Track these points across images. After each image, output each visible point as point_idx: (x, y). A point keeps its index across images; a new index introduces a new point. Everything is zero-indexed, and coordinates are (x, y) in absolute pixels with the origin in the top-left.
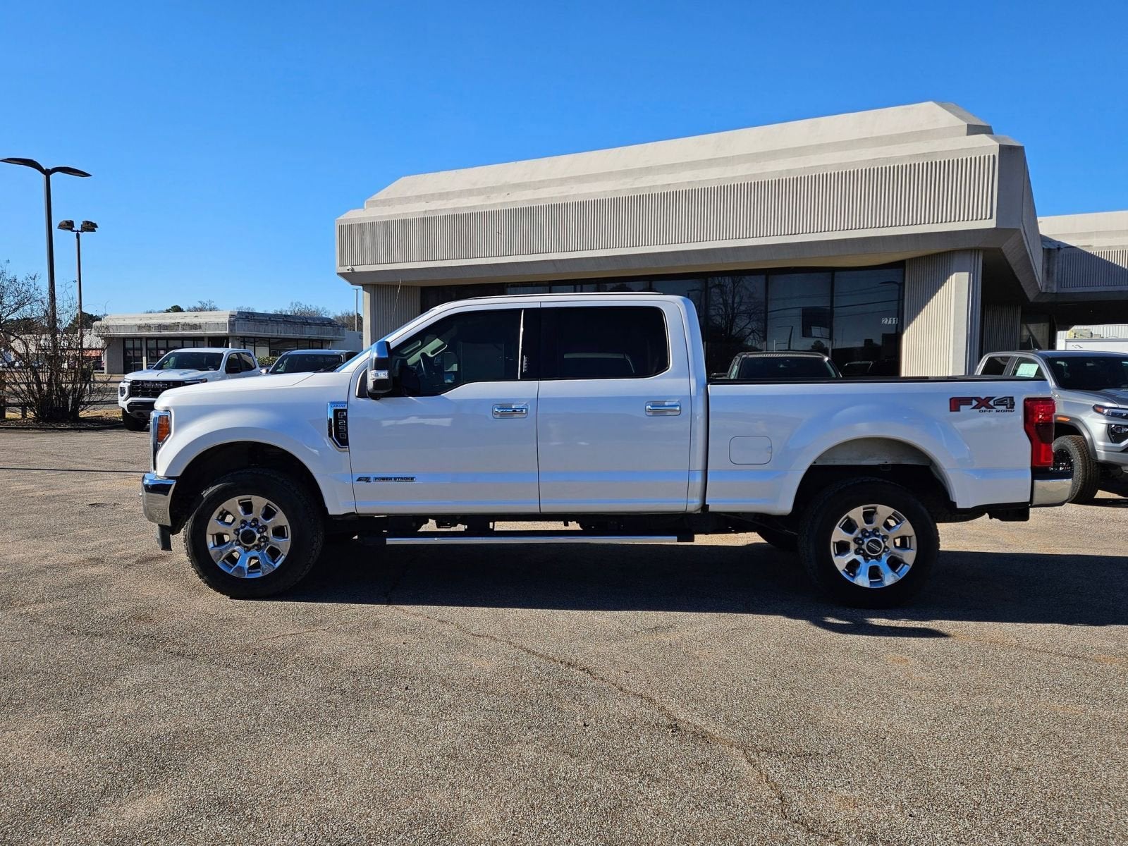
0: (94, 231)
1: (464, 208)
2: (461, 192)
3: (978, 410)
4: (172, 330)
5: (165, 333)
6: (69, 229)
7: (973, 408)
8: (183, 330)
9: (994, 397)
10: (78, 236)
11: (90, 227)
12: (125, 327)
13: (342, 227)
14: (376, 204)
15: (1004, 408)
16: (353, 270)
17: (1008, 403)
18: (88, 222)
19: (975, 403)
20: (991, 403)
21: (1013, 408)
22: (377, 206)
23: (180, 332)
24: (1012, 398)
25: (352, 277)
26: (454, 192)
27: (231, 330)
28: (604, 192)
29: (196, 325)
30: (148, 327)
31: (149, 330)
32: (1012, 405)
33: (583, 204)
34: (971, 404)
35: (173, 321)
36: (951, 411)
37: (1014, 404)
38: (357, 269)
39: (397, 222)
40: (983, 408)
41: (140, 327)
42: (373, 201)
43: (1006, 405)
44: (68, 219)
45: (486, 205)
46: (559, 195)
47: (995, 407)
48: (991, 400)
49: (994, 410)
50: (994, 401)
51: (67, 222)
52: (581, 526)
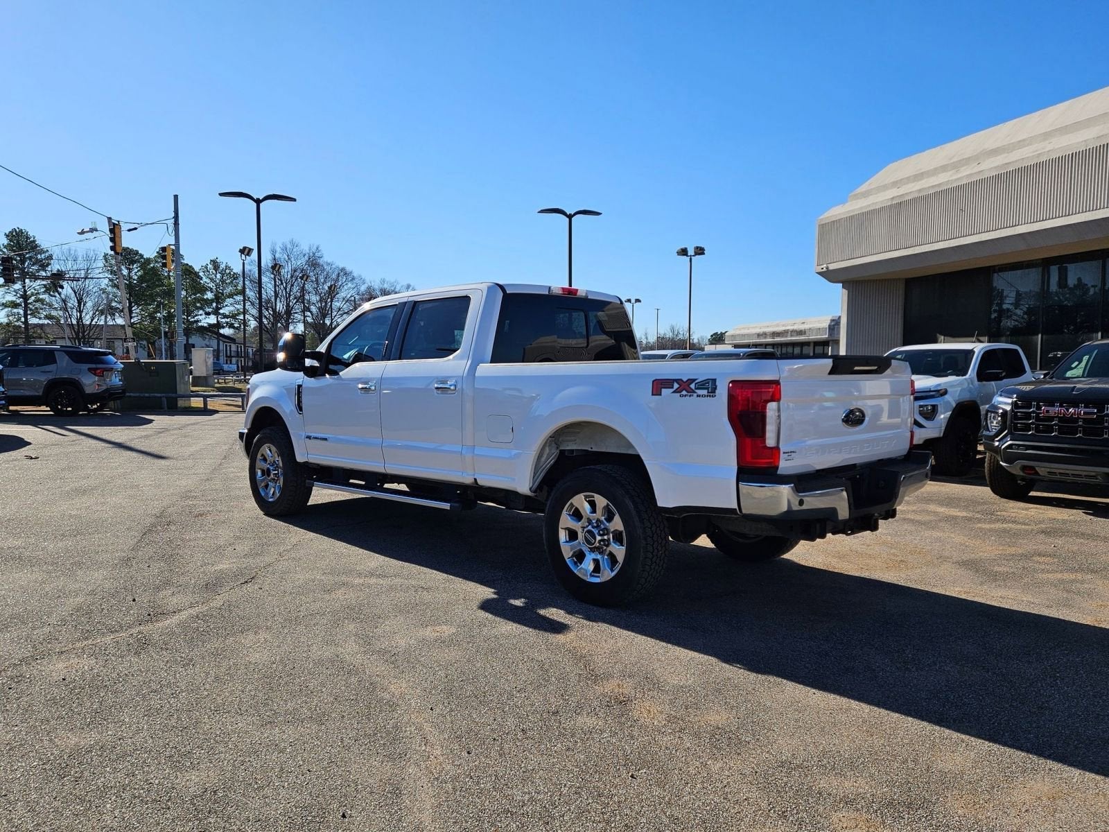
0: (703, 254)
1: (929, 187)
2: (936, 169)
3: (679, 394)
4: (782, 337)
5: (778, 339)
6: (684, 255)
7: (674, 392)
8: (792, 336)
9: (696, 379)
10: (691, 259)
11: (700, 251)
12: (749, 335)
13: (822, 227)
14: (857, 197)
15: (705, 392)
16: (827, 268)
17: (710, 386)
18: (697, 248)
19: (676, 386)
20: (693, 386)
21: (715, 392)
22: (858, 198)
23: (789, 339)
24: (714, 381)
25: (829, 275)
26: (928, 171)
27: (830, 334)
28: (1085, 141)
29: (801, 331)
30: (764, 335)
31: (765, 338)
32: (714, 389)
33: (1060, 159)
34: (672, 388)
35: (784, 328)
36: (653, 395)
37: (716, 388)
38: (832, 267)
39: (868, 213)
40: (684, 393)
41: (759, 335)
42: (855, 195)
43: (707, 389)
44: (683, 247)
45: (952, 180)
46: (1031, 155)
47: (696, 391)
48: (692, 382)
49: (695, 395)
50: (696, 384)
51: (682, 249)
52: (408, 487)
